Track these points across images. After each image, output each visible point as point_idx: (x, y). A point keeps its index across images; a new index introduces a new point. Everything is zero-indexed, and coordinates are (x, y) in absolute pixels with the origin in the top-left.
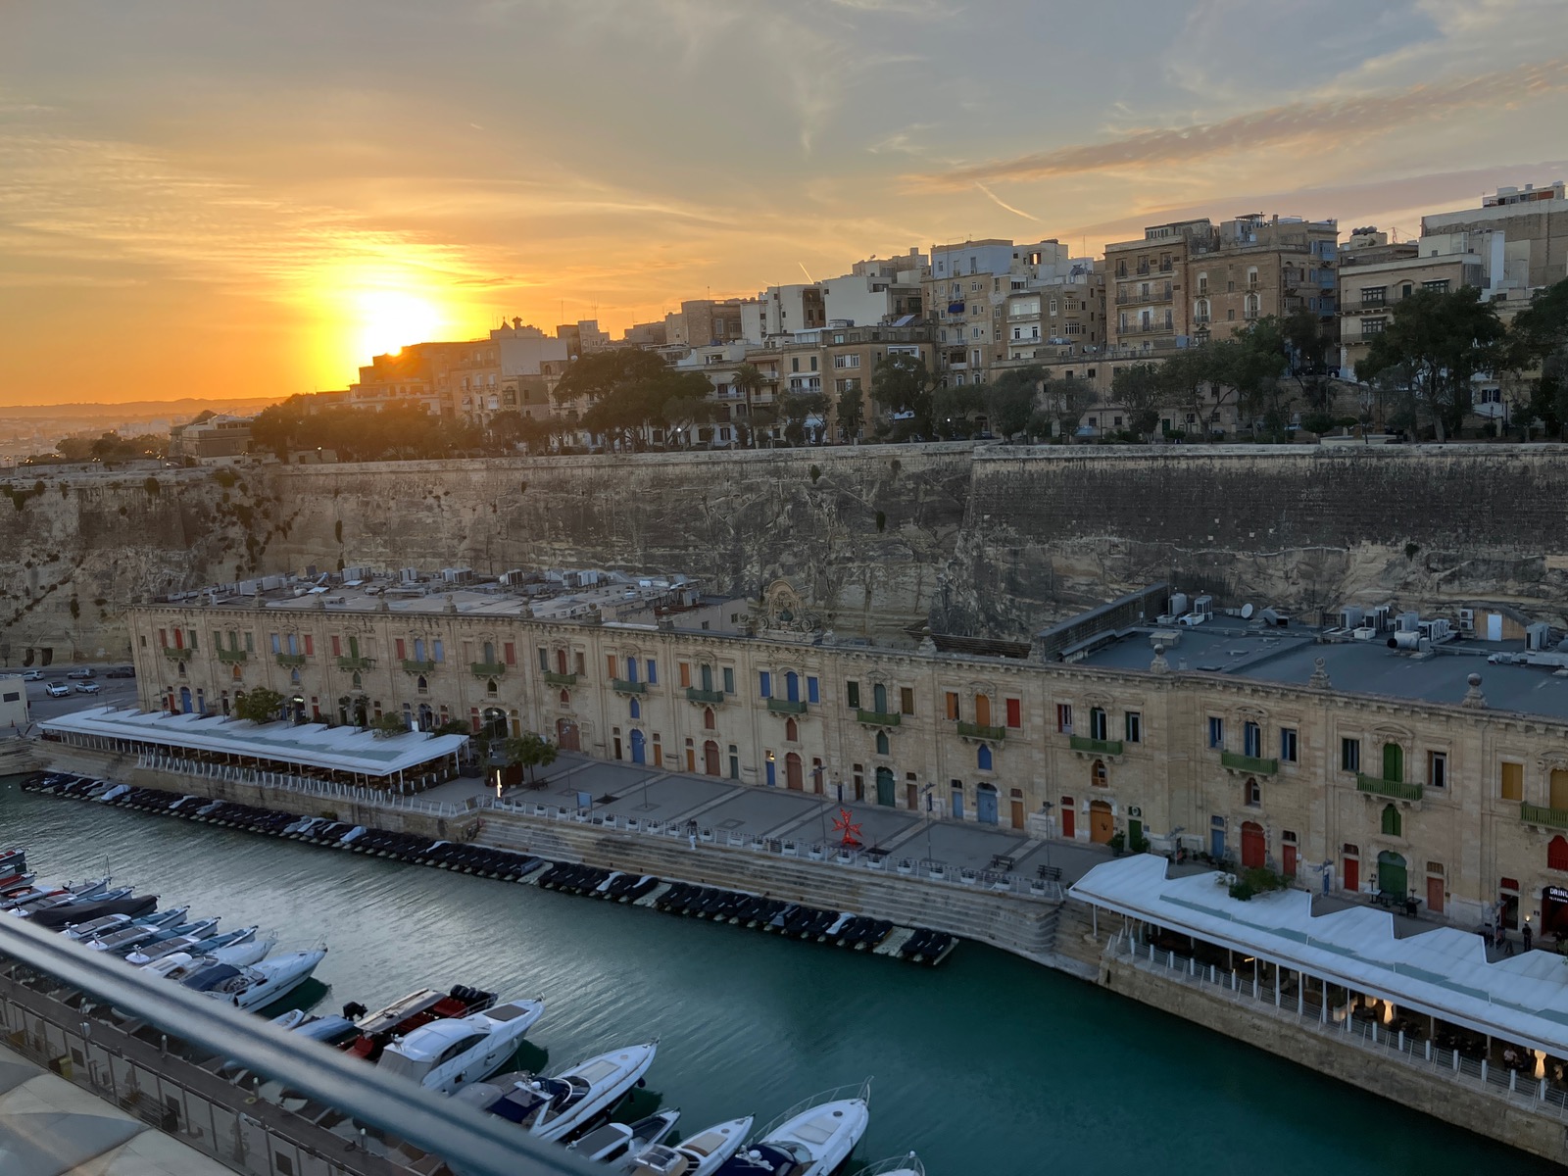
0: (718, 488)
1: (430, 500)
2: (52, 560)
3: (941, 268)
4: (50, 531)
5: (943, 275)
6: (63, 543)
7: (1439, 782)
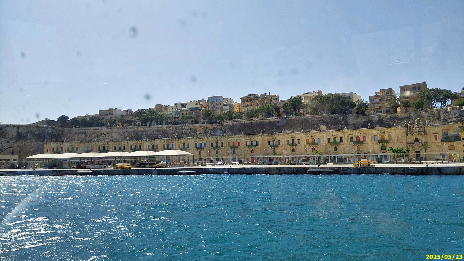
0: (170, 132)
1: (103, 135)
2: (8, 142)
3: (210, 101)
4: (8, 136)
5: (210, 102)
6: (11, 139)
7: (299, 144)
